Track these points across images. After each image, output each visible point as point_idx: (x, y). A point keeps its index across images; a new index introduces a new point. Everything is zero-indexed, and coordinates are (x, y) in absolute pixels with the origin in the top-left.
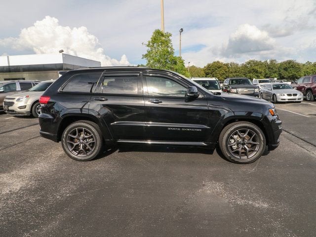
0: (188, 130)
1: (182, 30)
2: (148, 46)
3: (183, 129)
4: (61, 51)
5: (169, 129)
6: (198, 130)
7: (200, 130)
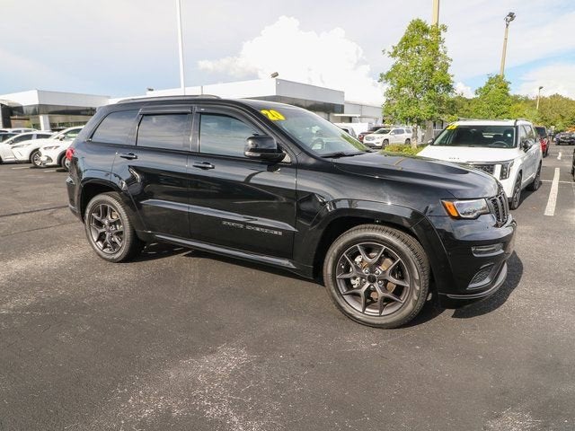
0: (258, 229)
1: (512, 16)
2: (394, 55)
3: (248, 227)
4: (275, 75)
5: (225, 223)
6: (276, 233)
7: (280, 233)
